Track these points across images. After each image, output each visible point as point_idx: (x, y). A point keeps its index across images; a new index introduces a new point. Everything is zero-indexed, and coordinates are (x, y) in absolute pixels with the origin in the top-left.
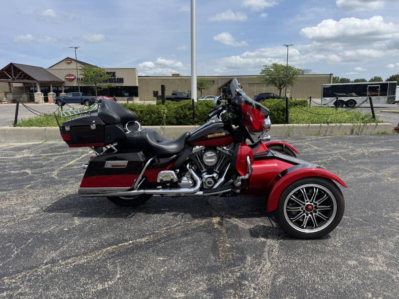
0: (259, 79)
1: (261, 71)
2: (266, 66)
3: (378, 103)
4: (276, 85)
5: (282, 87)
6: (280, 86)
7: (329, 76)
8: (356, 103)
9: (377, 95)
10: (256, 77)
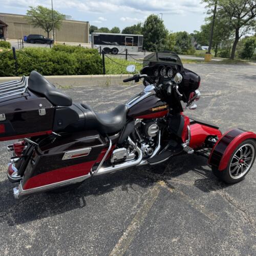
0: (26, 20)
1: (27, 12)
2: (31, 7)
3: (132, 51)
4: (43, 27)
5: (49, 30)
6: (48, 28)
7: (86, 23)
8: (118, 51)
9: (131, 45)
10: (22, 17)
